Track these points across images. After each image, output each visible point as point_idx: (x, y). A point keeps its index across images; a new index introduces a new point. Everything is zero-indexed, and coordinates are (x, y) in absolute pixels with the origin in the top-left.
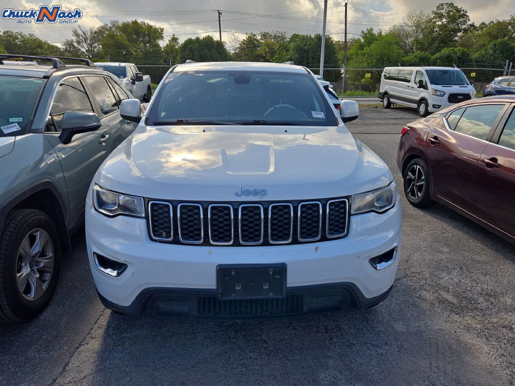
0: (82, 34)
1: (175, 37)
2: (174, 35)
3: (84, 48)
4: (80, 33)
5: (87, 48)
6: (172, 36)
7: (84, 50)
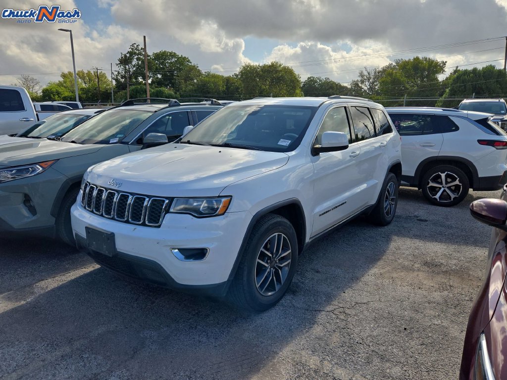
0: (367, 74)
1: (458, 69)
2: (457, 67)
3: (365, 87)
4: (365, 73)
5: (369, 87)
6: (455, 69)
7: (366, 88)
